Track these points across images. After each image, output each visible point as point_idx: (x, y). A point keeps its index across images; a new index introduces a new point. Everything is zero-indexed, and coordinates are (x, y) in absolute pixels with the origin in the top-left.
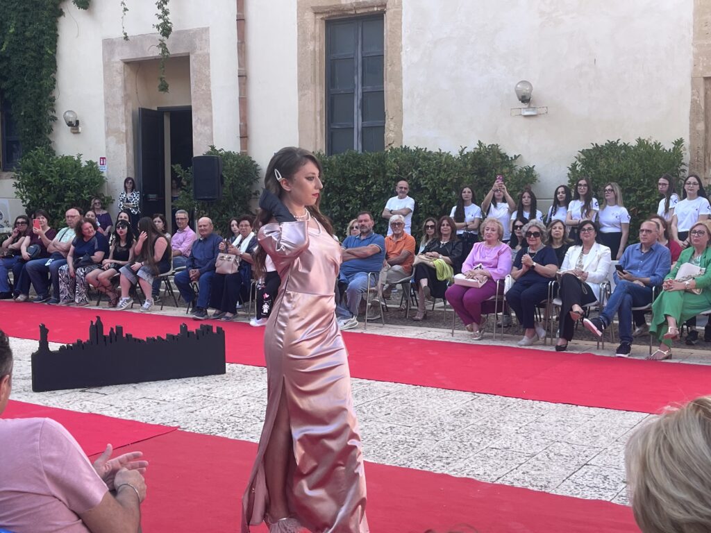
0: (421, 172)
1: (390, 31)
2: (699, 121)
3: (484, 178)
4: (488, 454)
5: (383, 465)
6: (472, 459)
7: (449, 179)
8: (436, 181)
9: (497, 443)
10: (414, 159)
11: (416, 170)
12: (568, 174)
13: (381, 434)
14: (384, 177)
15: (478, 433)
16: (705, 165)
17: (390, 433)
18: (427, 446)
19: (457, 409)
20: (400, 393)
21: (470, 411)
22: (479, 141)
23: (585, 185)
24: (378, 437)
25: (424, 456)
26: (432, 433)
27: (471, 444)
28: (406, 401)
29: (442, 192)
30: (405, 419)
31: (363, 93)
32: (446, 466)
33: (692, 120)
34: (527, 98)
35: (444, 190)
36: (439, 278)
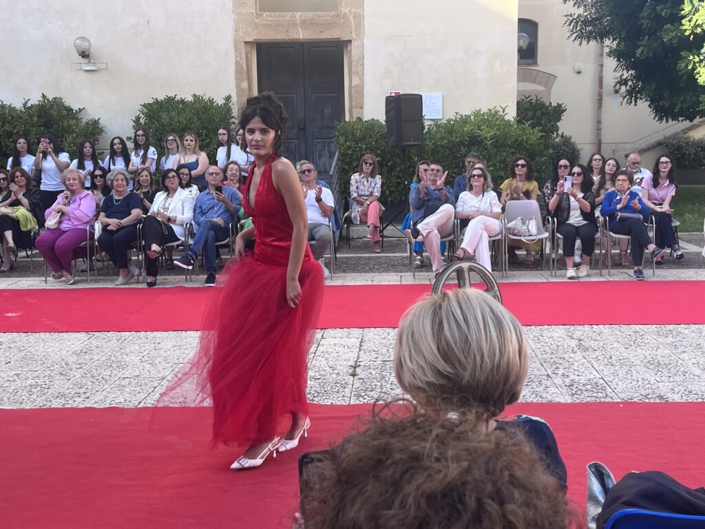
2: (243, 80)
4: (123, 384)
5: (23, 410)
6: (108, 390)
8: (1, 133)
9: (127, 373)
12: (133, 126)
13: (9, 382)
15: (106, 367)
17: (18, 380)
18: (59, 385)
19: (77, 349)
20: (13, 342)
21: (90, 348)
22: (43, 94)
23: (143, 135)
24: (6, 384)
25: (61, 396)
26: (61, 374)
27: (103, 378)
28: (22, 348)
30: (28, 365)
32: (87, 400)
33: (237, 79)
34: (87, 53)
35: (11, 142)
36: (23, 229)
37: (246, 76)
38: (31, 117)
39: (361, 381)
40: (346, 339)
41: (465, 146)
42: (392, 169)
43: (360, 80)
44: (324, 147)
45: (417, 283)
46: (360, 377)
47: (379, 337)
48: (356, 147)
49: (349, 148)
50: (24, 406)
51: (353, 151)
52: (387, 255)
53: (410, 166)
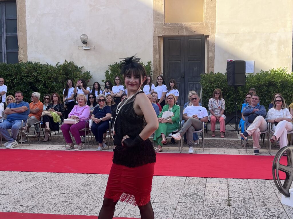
0: (38, 73)
1: (20, 9)
2: (156, 54)
3: (68, 77)
5: (60, 216)
7: (52, 77)
8: (46, 77)
10: (35, 67)
11: (36, 72)
12: (105, 75)
13: (52, 199)
14: (20, 75)
15: (99, 193)
16: (159, 72)
17: (56, 198)
18: (77, 202)
19: (83, 182)
20: (52, 177)
21: (89, 182)
22: (65, 60)
23: (118, 79)
24: (50, 200)
25: (78, 208)
26: (77, 196)
27: (98, 199)
28: (57, 181)
29: (49, 82)
30: (60, 190)
31: (6, 36)
32: (91, 211)
33: (154, 54)
34: (86, 42)
35: (50, 82)
36: (55, 121)
37: (158, 52)
38: (60, 70)
39: (234, 209)
40: (219, 184)
41: (266, 86)
42: (228, 97)
43: (213, 54)
44: (193, 86)
45: (248, 154)
46: (233, 206)
47: (237, 184)
48: (211, 86)
49: (207, 86)
50: (60, 213)
51: (209, 88)
52: (228, 139)
53: (238, 96)
